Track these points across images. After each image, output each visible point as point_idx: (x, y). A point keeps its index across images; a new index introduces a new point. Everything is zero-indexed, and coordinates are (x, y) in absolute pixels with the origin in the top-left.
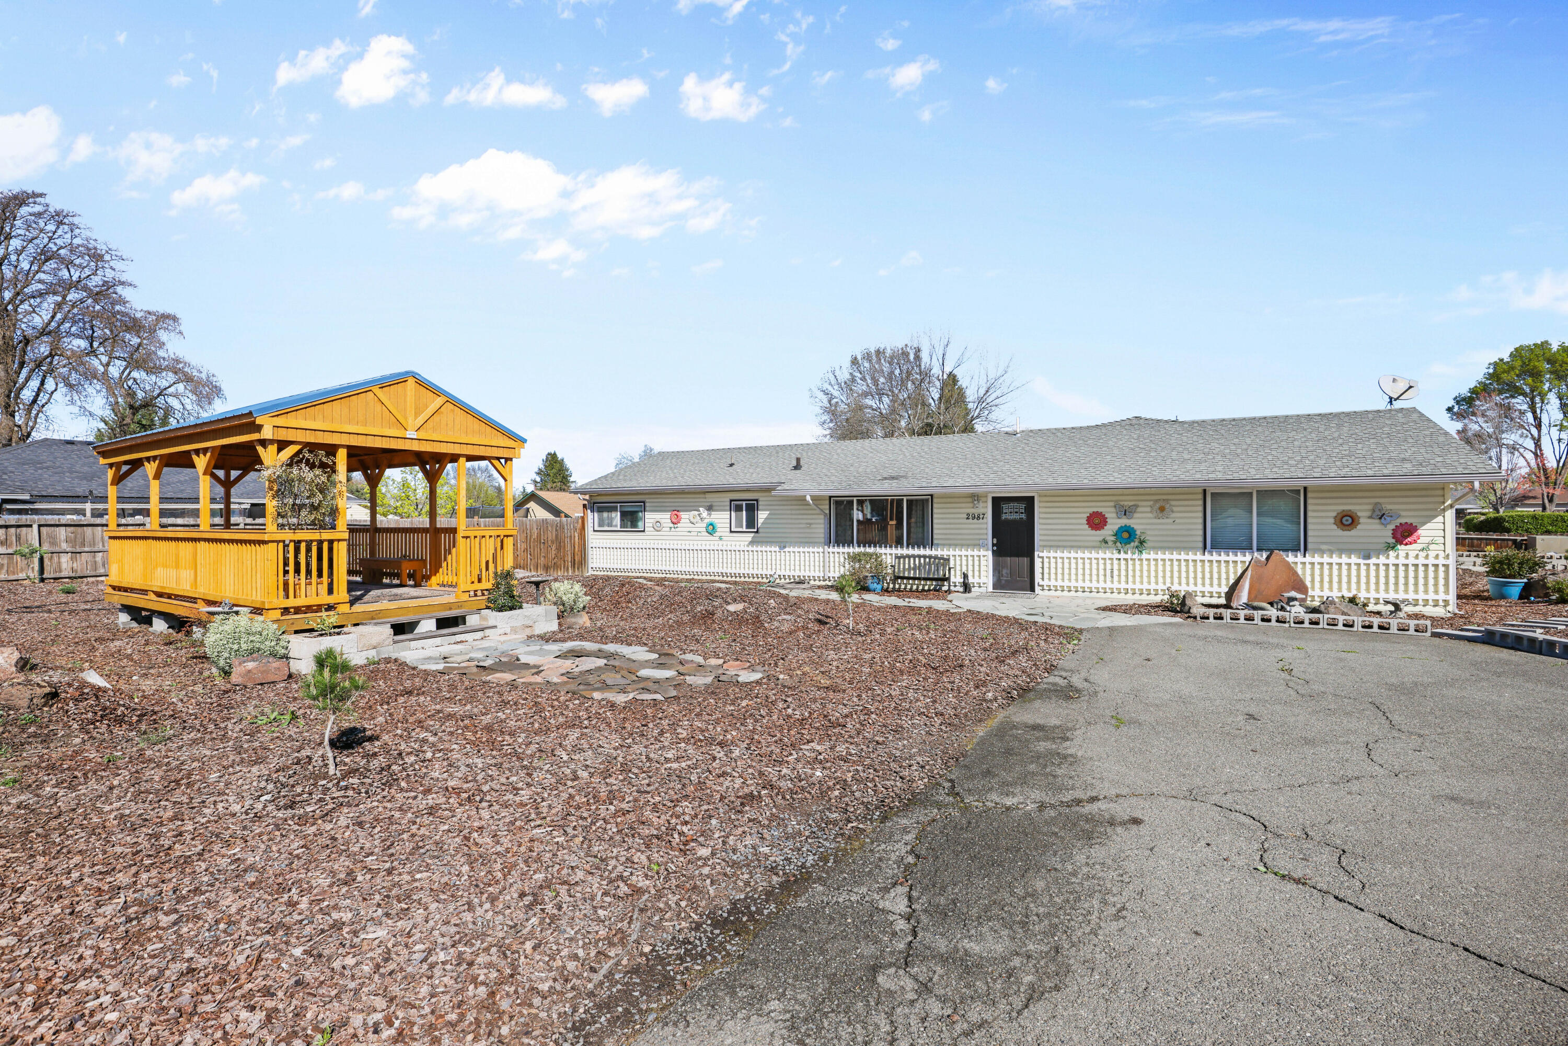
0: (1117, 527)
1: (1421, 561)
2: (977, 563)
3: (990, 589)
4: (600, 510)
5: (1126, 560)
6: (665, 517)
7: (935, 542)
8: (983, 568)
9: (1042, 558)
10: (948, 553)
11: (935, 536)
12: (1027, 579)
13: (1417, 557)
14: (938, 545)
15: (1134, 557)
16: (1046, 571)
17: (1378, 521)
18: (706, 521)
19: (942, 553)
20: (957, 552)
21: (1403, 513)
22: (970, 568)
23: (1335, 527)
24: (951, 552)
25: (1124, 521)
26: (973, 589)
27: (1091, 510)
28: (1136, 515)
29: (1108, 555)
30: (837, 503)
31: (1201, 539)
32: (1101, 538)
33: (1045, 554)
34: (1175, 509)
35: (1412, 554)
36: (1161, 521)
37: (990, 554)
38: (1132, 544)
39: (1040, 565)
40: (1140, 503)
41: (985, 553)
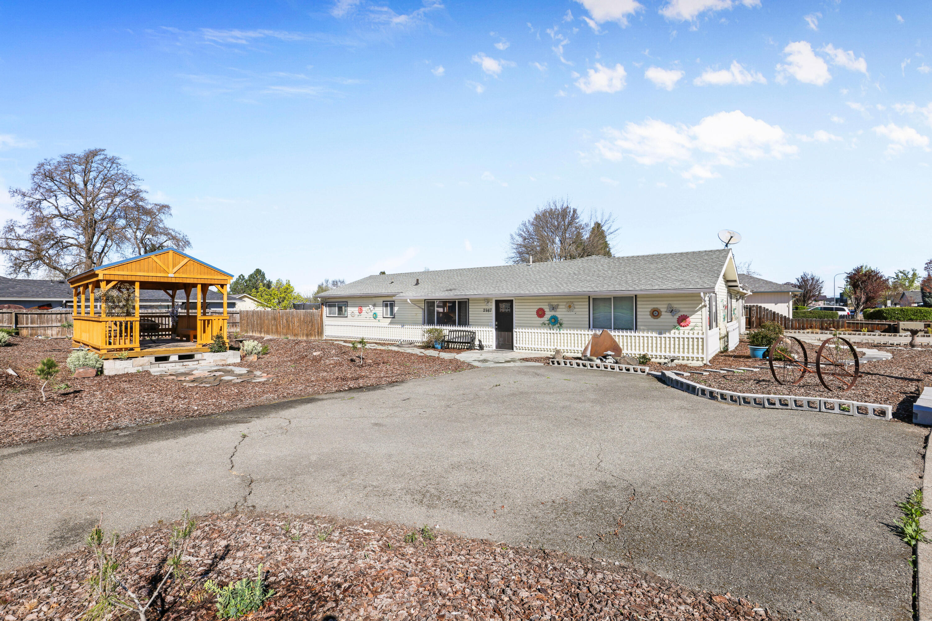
0: (549, 316)
1: (691, 336)
2: (488, 334)
3: (494, 348)
4: (330, 306)
5: (554, 334)
6: (356, 310)
7: (470, 323)
8: (491, 337)
9: (516, 332)
11: (470, 320)
12: (510, 344)
13: (689, 333)
14: (471, 325)
15: (557, 332)
16: (517, 339)
17: (670, 314)
18: (373, 312)
19: (473, 329)
20: (479, 329)
21: (681, 310)
22: (483, 337)
23: (650, 317)
24: (476, 329)
25: (553, 313)
26: (485, 348)
27: (538, 307)
28: (558, 310)
29: (545, 331)
30: (428, 302)
31: (588, 323)
32: (542, 322)
33: (517, 330)
34: (576, 307)
35: (686, 332)
36: (569, 313)
37: (494, 330)
38: (556, 325)
39: (516, 336)
40: (560, 304)
41: (491, 329)
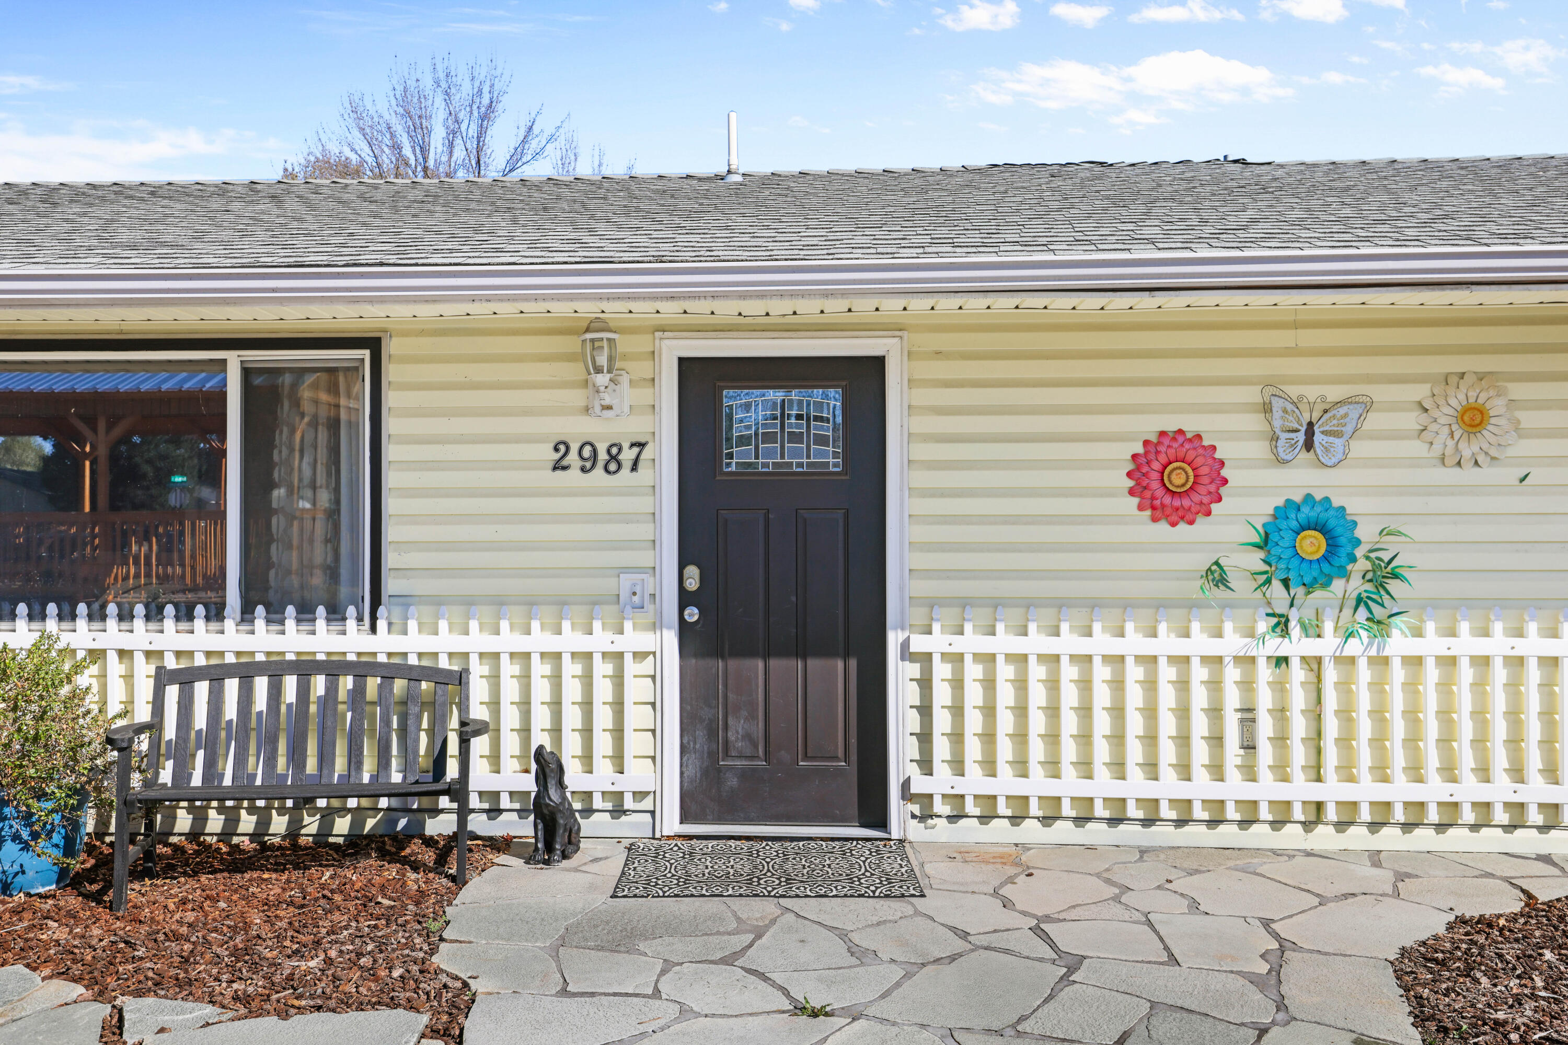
0: (1264, 507)
2: (603, 691)
3: (671, 823)
5: (1314, 664)
7: (390, 585)
8: (635, 718)
9: (926, 659)
10: (459, 643)
11: (390, 559)
12: (848, 768)
14: (405, 601)
15: (1354, 647)
16: (942, 722)
19: (427, 643)
20: (507, 639)
22: (572, 718)
24: (475, 640)
25: (1304, 477)
26: (587, 826)
27: (1151, 426)
28: (1359, 448)
32: (1204, 561)
34: (1528, 420)
36: (1468, 475)
37: (671, 639)
38: (1338, 585)
39: (913, 694)
40: (1378, 392)
41: (646, 641)
